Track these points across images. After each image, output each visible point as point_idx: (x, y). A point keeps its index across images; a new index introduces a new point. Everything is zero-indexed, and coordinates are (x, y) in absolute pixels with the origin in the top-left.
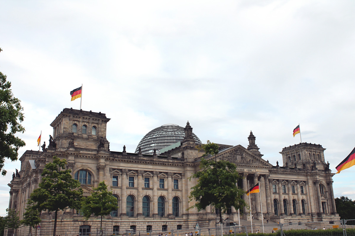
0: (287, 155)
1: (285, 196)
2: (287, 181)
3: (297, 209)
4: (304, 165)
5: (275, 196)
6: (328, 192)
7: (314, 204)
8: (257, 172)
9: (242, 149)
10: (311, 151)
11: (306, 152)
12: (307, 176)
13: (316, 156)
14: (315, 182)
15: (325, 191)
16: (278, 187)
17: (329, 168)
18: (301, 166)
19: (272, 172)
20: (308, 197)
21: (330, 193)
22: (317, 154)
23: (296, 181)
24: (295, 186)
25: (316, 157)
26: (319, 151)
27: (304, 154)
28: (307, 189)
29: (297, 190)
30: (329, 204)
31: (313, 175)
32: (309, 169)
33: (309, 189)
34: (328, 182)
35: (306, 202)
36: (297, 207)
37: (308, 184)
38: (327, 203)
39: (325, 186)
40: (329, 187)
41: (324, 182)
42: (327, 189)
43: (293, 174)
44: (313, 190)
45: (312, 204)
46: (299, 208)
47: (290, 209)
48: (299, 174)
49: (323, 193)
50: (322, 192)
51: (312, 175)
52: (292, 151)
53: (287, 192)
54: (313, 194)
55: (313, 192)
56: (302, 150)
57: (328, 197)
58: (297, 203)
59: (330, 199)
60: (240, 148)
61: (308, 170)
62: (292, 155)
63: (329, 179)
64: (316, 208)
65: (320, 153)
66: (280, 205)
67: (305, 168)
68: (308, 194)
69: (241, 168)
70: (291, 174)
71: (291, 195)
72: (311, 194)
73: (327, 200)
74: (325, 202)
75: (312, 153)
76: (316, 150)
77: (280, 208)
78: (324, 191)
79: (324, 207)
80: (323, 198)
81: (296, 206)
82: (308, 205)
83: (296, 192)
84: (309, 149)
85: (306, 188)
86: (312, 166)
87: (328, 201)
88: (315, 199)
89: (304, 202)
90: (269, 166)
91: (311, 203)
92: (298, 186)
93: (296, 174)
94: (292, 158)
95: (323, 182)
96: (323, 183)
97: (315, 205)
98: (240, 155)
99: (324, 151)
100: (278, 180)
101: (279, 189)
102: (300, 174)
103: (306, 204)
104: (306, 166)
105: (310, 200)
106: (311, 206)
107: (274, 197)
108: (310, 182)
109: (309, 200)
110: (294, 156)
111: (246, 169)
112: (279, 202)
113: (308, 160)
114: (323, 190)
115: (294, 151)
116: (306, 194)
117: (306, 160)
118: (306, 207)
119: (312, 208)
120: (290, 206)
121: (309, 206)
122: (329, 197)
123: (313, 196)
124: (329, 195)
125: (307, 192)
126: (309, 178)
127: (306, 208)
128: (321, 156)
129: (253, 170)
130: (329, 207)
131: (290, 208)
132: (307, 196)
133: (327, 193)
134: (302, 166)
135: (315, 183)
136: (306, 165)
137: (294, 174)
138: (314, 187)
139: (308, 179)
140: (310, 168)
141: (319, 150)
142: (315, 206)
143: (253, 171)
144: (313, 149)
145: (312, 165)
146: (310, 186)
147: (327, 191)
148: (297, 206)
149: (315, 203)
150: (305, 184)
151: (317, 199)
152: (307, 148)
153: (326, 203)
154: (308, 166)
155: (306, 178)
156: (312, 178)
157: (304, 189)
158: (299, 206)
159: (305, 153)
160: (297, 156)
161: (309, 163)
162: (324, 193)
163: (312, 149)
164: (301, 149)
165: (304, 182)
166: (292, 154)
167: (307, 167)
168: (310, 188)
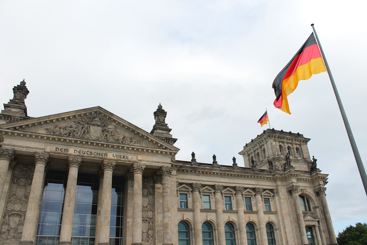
0: (249, 155)
1: (229, 217)
2: (234, 188)
3: (259, 240)
4: (270, 163)
5: (207, 216)
6: (318, 207)
7: (291, 229)
8: (140, 160)
9: (105, 116)
10: (283, 142)
11: (274, 142)
12: (275, 180)
13: (293, 150)
14: (290, 189)
15: (314, 206)
16: (214, 199)
17: (317, 167)
18: (266, 166)
19: (199, 172)
20: (280, 217)
21: (322, 210)
22: (295, 146)
23: (254, 189)
24: (252, 199)
25: (294, 152)
26: (298, 143)
27: (270, 146)
28: (278, 203)
29: (257, 205)
30: (322, 229)
31: (286, 177)
32: (280, 169)
33: (280, 203)
34: (317, 191)
35: (277, 227)
36: (258, 237)
37: (278, 193)
38: (319, 227)
39: (313, 197)
40: (319, 199)
41: (310, 192)
42: (316, 202)
43: (245, 176)
44: (288, 204)
45: (287, 230)
46: (261, 238)
47: (240, 240)
48: (257, 177)
49: (310, 210)
50: (308, 209)
51: (284, 179)
52: (255, 147)
53: (234, 209)
54: (289, 211)
55: (288, 208)
56: (267, 140)
57: (319, 217)
58: (257, 230)
59: (323, 219)
60: (100, 113)
61: (278, 170)
62: (255, 154)
63: (318, 184)
64: (295, 237)
65: (300, 145)
66: (218, 232)
67: (272, 168)
68: (279, 212)
69: (98, 151)
70: (241, 176)
71: (242, 213)
72: (284, 212)
73: (318, 222)
74: (314, 226)
75: (284, 146)
76: (292, 140)
77: (218, 238)
78: (312, 206)
79: (314, 235)
80: (309, 218)
81: (256, 234)
82: (281, 231)
83: (254, 209)
84: (278, 137)
85: (275, 202)
86: (285, 164)
87: (320, 223)
88: (292, 221)
89: (274, 228)
90: (170, 150)
91: (285, 228)
92: (259, 197)
93: (251, 176)
94: (256, 158)
95: (308, 191)
96: (307, 193)
97: (294, 231)
98: (99, 126)
99: (308, 143)
100: (213, 187)
101: (216, 202)
102: (261, 177)
103: (276, 230)
104: (274, 165)
105: (284, 223)
106: (285, 233)
107: (206, 218)
108: (283, 192)
109: (281, 223)
110: (258, 154)
111: (112, 154)
112: (216, 228)
113: (278, 155)
114: (309, 206)
115: (256, 145)
116: (275, 213)
117: (274, 155)
118: (277, 235)
119: (288, 237)
120: (240, 234)
121: (281, 234)
122: (322, 217)
123: (290, 215)
124: (322, 212)
125: (277, 209)
126: (279, 183)
127: (277, 237)
128: (302, 150)
129: (130, 157)
130: (323, 234)
131: (241, 238)
132: (278, 216)
133: (318, 210)
134: (268, 165)
135: (290, 192)
136: (273, 163)
137: (248, 176)
138: (290, 198)
139: (277, 186)
140: (282, 167)
141: (298, 141)
142: (293, 233)
143: (132, 157)
144: (287, 139)
145: (284, 162)
146: (282, 197)
147: (316, 206)
148: (258, 235)
149: (293, 227)
150: (272, 194)
151: (297, 220)
152: (275, 137)
153: (317, 228)
154: (276, 164)
155: (274, 185)
156: (285, 183)
157: (271, 203)
158: (261, 234)
159: (271, 144)
160: (261, 152)
161: (278, 159)
162: (312, 210)
163: (284, 138)
164: (265, 139)
165: (271, 190)
166: (255, 151)
167: (276, 166)
168: (282, 201)
